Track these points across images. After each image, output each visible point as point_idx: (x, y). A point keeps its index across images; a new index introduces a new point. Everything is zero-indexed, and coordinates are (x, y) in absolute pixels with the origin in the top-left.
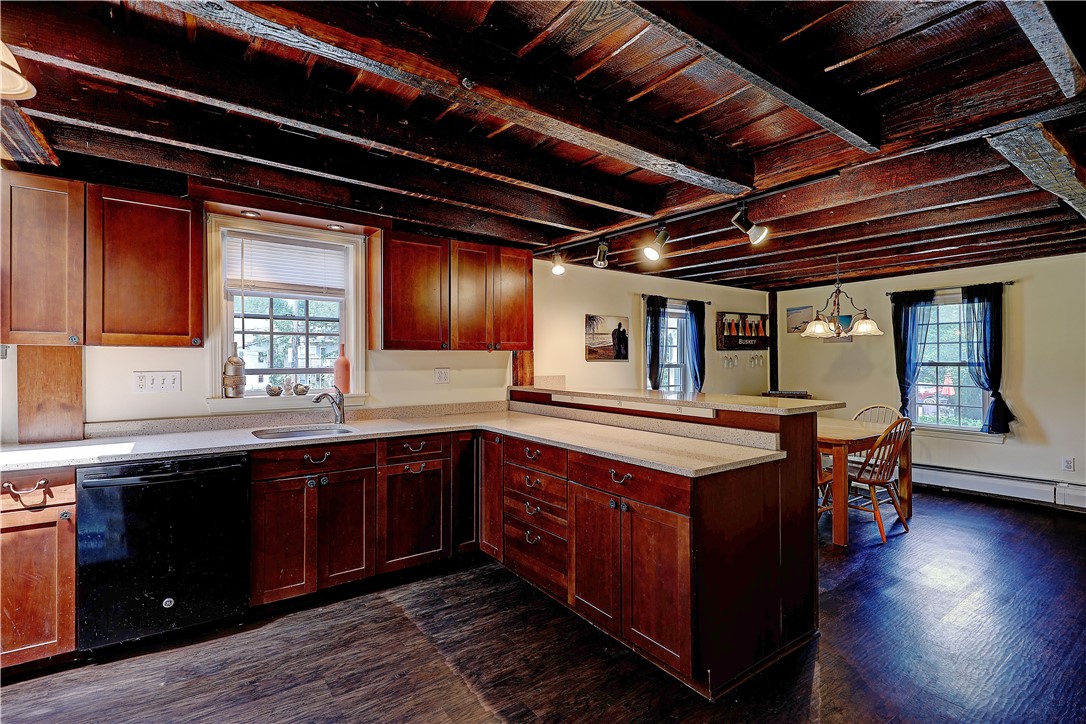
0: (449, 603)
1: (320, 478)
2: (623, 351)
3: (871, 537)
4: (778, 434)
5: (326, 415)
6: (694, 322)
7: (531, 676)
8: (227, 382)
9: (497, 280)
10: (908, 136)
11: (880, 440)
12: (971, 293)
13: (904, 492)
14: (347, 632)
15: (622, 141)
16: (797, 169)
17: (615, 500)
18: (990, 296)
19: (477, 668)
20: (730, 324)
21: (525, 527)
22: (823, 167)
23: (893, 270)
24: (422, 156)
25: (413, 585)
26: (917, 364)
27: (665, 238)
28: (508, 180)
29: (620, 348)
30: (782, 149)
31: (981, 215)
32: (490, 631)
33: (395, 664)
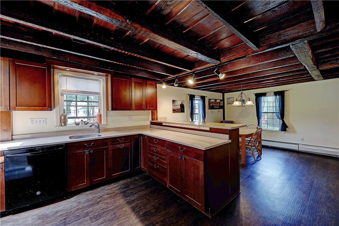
0: (131, 187)
1: (90, 151)
2: (183, 110)
3: (252, 161)
4: (229, 135)
5: (94, 131)
6: (202, 102)
7: (155, 212)
8: (61, 121)
9: (146, 90)
10: (267, 45)
11: (254, 134)
12: (276, 93)
13: (259, 148)
14: (99, 198)
15: (181, 45)
16: (234, 56)
17: (181, 156)
18: (281, 94)
19: (138, 210)
20: (212, 102)
21: (154, 163)
22: (241, 55)
23: (255, 87)
24: (118, 50)
25: (121, 181)
26: (262, 113)
27: (194, 78)
28: (147, 58)
29: (182, 109)
30: (229, 50)
31: (283, 71)
32: (143, 196)
33: (113, 210)
